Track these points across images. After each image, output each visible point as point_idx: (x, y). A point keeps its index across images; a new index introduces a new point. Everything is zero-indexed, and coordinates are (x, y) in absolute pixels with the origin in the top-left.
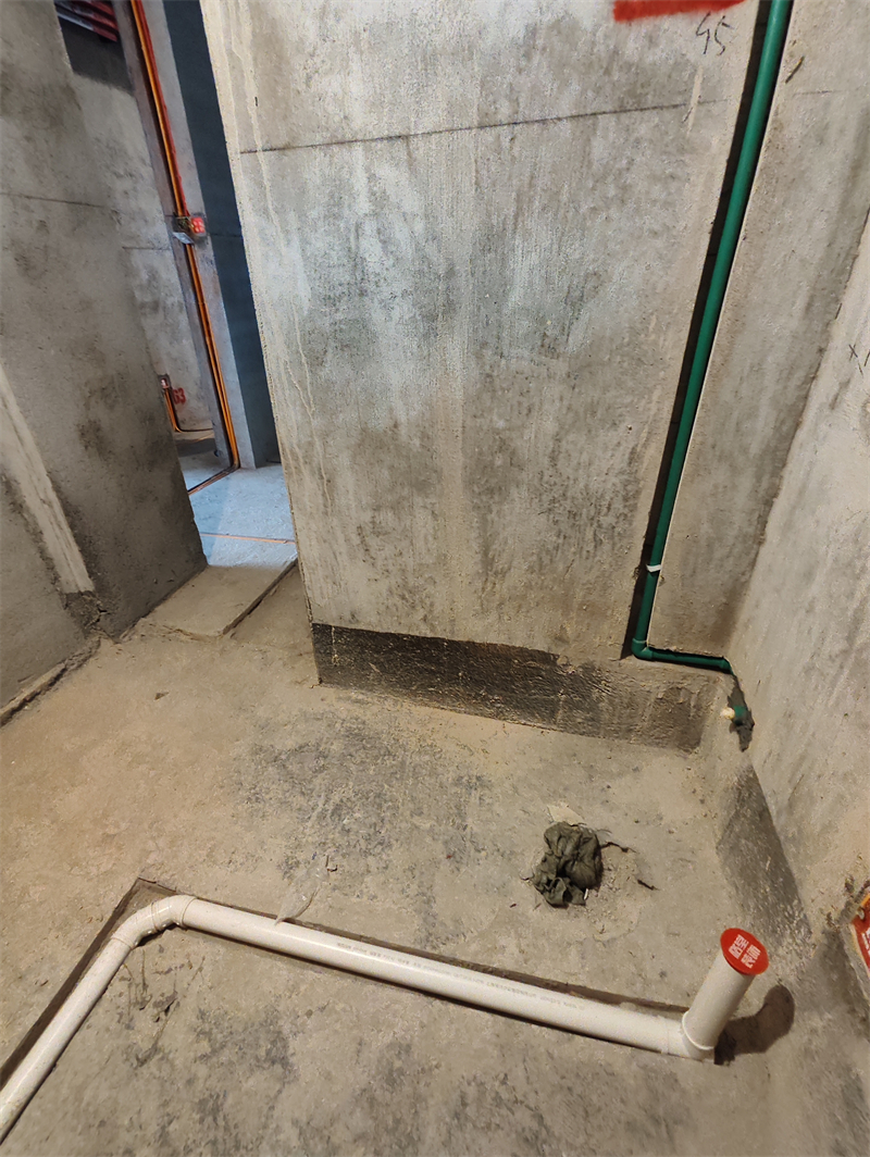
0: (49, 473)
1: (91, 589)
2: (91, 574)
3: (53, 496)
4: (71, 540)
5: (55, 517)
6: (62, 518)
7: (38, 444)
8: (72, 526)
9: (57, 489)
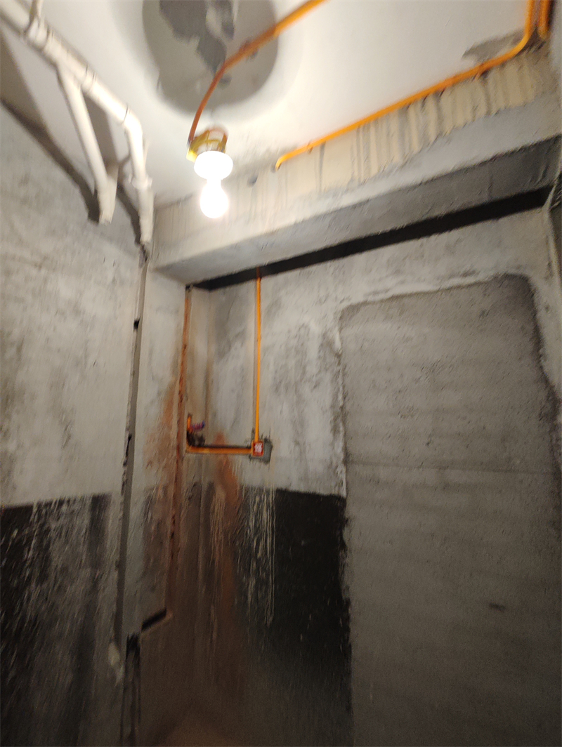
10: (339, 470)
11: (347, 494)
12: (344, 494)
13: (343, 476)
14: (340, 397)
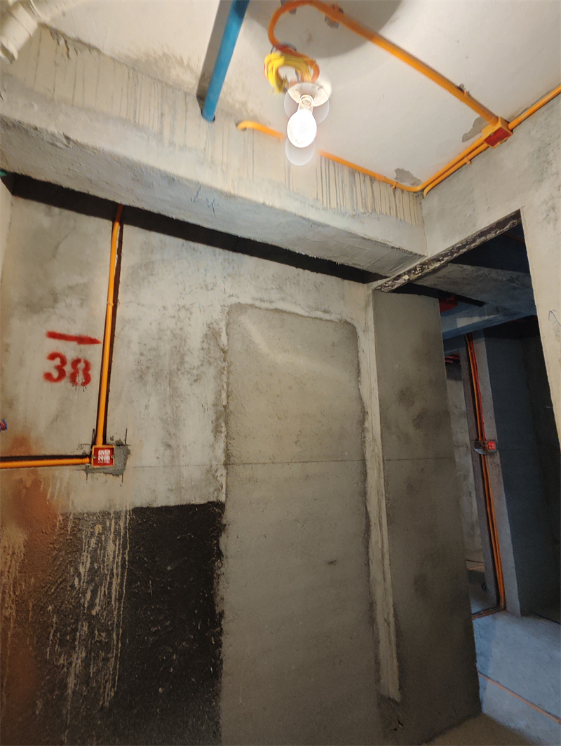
0: (394, 606)
1: (398, 699)
2: (401, 688)
3: (392, 619)
4: (395, 655)
5: (389, 634)
6: (393, 637)
7: (393, 585)
8: (398, 646)
9: (395, 616)
10: (218, 474)
11: (227, 497)
12: (223, 498)
13: (223, 480)
14: (224, 395)
